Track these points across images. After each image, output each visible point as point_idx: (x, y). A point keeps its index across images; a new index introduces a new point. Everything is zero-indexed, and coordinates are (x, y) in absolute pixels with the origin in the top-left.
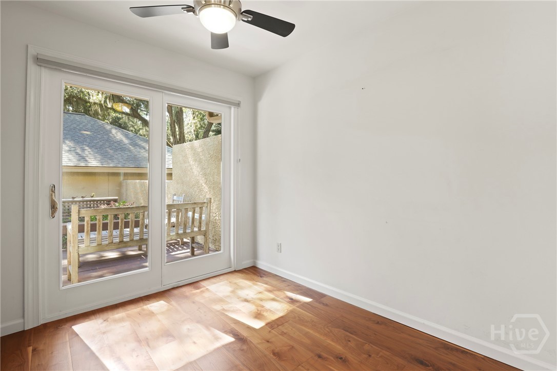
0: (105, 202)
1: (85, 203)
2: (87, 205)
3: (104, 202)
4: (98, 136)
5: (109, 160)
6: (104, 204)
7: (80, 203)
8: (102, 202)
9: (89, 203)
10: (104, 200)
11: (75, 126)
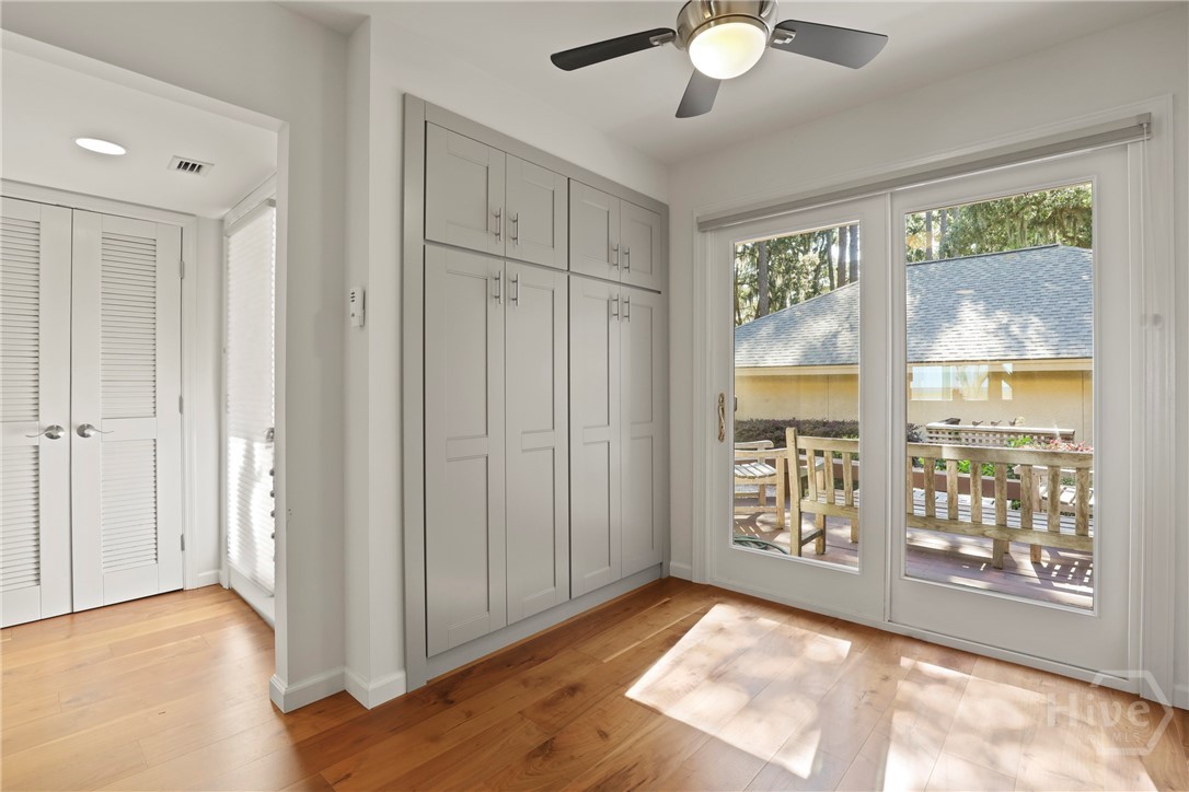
0: (1043, 438)
1: (998, 436)
2: (1001, 441)
3: (1039, 438)
4: (1074, 288)
5: (1080, 342)
6: (1040, 443)
7: (988, 435)
8: (1035, 437)
9: (1005, 436)
10: (1038, 434)
11: (1028, 274)
